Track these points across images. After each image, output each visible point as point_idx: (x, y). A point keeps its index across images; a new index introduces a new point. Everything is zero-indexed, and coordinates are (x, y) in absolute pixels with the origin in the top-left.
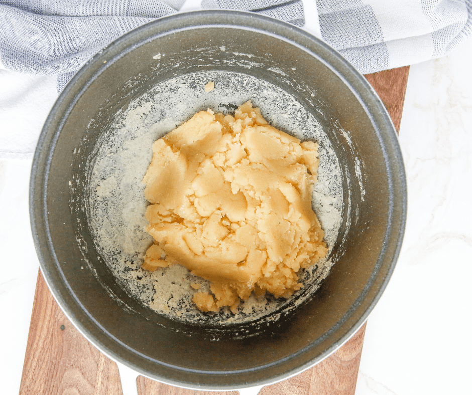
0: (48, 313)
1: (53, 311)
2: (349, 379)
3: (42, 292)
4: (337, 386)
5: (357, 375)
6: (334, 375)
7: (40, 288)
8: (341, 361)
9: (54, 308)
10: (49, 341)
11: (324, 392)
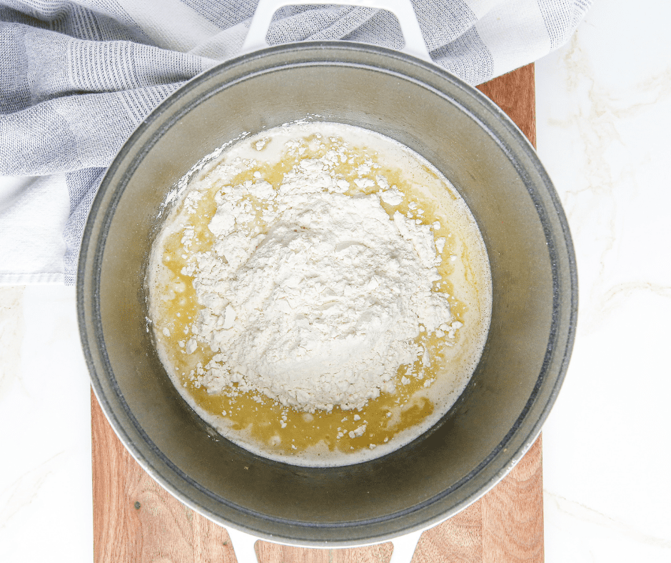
0: (114, 490)
1: (121, 486)
2: (532, 505)
3: (101, 463)
4: (517, 518)
5: (542, 498)
6: (512, 503)
7: (98, 458)
8: (518, 483)
9: (121, 482)
10: (122, 527)
11: (502, 528)
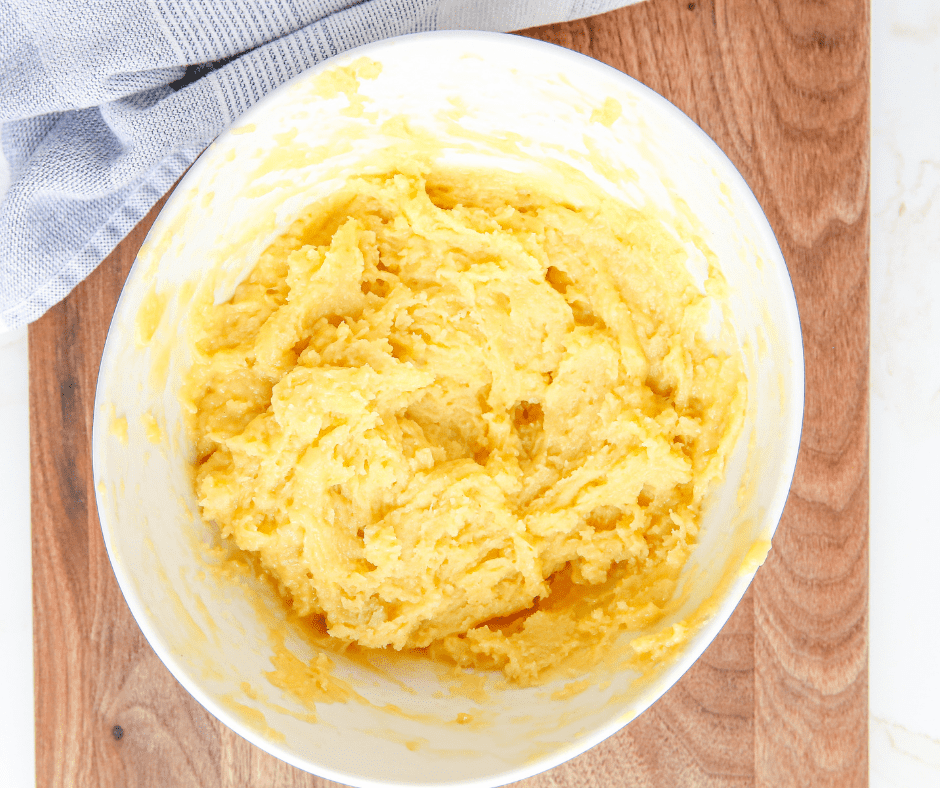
0: (75, 704)
1: (87, 695)
2: (848, 739)
3: (50, 655)
4: (822, 760)
5: (866, 726)
6: (811, 736)
7: (44, 645)
8: (822, 698)
9: (87, 687)
10: (88, 771)
11: (792, 780)
